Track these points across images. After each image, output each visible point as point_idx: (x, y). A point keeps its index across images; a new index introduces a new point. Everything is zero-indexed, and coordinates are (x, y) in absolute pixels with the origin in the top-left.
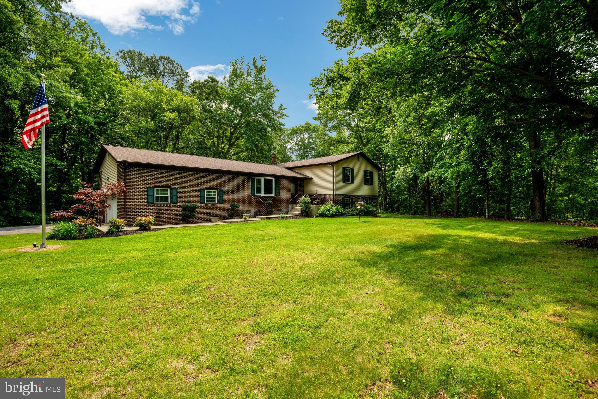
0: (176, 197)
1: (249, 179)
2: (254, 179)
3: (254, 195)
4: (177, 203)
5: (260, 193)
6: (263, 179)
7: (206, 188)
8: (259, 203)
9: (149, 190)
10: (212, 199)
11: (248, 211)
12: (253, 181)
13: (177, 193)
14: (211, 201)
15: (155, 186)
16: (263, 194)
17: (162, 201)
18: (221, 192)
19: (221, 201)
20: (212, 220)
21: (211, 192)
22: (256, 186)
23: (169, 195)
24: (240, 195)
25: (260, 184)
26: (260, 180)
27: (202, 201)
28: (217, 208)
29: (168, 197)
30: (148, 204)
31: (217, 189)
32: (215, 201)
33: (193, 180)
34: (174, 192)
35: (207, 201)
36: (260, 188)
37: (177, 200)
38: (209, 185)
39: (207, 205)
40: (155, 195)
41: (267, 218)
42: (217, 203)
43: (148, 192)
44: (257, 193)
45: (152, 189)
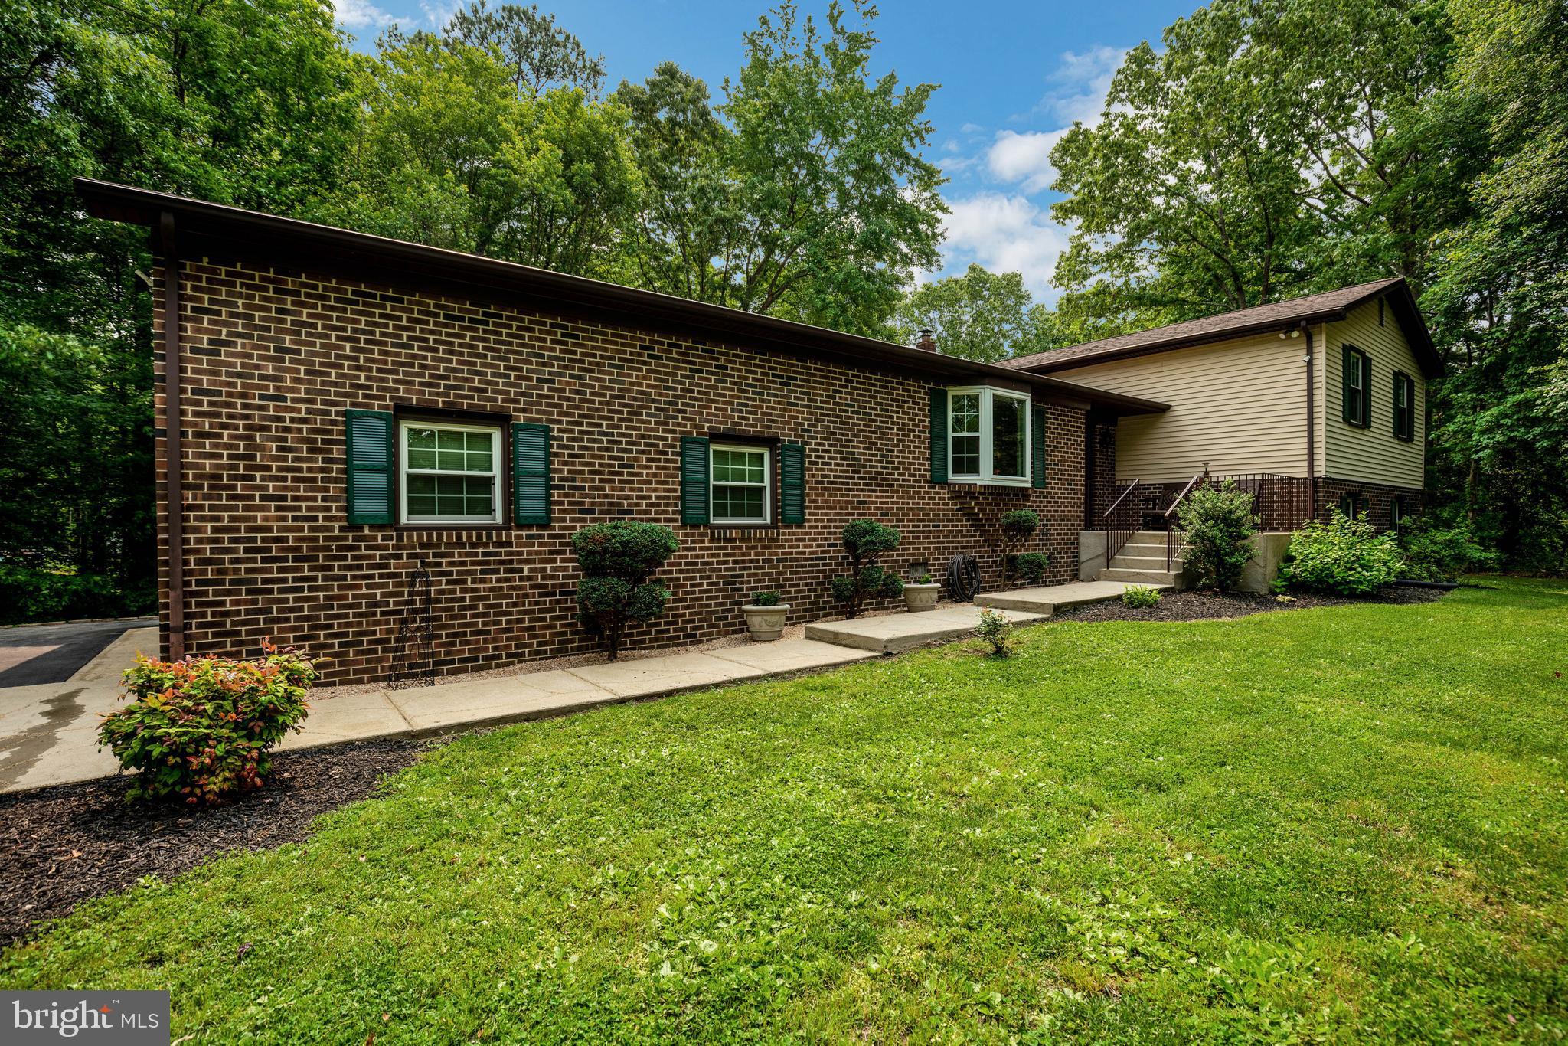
0: (539, 485)
1: (919, 394)
2: (945, 393)
3: (943, 481)
4: (545, 525)
5: (974, 467)
6: (987, 395)
7: (716, 437)
8: (965, 525)
9: (357, 425)
10: (745, 499)
11: (915, 565)
12: (938, 403)
13: (548, 455)
14: (738, 511)
15: (403, 410)
16: (986, 475)
17: (455, 508)
18: (792, 462)
19: (792, 513)
20: (756, 621)
21: (739, 457)
22: (951, 434)
23: (497, 471)
24: (880, 482)
25: (974, 425)
26: (974, 402)
27: (691, 513)
28: (775, 553)
29: (488, 482)
30: (354, 526)
31: (771, 442)
32: (758, 511)
33: (640, 381)
34: (530, 449)
35: (721, 511)
36: (974, 443)
37: (549, 503)
38: (728, 419)
39: (720, 535)
40: (405, 468)
41: (1060, 611)
42: (774, 525)
43: (348, 443)
44: (957, 470)
45: (381, 426)
